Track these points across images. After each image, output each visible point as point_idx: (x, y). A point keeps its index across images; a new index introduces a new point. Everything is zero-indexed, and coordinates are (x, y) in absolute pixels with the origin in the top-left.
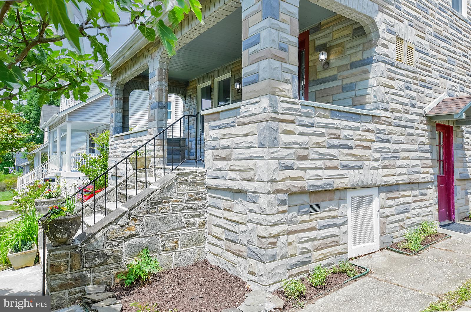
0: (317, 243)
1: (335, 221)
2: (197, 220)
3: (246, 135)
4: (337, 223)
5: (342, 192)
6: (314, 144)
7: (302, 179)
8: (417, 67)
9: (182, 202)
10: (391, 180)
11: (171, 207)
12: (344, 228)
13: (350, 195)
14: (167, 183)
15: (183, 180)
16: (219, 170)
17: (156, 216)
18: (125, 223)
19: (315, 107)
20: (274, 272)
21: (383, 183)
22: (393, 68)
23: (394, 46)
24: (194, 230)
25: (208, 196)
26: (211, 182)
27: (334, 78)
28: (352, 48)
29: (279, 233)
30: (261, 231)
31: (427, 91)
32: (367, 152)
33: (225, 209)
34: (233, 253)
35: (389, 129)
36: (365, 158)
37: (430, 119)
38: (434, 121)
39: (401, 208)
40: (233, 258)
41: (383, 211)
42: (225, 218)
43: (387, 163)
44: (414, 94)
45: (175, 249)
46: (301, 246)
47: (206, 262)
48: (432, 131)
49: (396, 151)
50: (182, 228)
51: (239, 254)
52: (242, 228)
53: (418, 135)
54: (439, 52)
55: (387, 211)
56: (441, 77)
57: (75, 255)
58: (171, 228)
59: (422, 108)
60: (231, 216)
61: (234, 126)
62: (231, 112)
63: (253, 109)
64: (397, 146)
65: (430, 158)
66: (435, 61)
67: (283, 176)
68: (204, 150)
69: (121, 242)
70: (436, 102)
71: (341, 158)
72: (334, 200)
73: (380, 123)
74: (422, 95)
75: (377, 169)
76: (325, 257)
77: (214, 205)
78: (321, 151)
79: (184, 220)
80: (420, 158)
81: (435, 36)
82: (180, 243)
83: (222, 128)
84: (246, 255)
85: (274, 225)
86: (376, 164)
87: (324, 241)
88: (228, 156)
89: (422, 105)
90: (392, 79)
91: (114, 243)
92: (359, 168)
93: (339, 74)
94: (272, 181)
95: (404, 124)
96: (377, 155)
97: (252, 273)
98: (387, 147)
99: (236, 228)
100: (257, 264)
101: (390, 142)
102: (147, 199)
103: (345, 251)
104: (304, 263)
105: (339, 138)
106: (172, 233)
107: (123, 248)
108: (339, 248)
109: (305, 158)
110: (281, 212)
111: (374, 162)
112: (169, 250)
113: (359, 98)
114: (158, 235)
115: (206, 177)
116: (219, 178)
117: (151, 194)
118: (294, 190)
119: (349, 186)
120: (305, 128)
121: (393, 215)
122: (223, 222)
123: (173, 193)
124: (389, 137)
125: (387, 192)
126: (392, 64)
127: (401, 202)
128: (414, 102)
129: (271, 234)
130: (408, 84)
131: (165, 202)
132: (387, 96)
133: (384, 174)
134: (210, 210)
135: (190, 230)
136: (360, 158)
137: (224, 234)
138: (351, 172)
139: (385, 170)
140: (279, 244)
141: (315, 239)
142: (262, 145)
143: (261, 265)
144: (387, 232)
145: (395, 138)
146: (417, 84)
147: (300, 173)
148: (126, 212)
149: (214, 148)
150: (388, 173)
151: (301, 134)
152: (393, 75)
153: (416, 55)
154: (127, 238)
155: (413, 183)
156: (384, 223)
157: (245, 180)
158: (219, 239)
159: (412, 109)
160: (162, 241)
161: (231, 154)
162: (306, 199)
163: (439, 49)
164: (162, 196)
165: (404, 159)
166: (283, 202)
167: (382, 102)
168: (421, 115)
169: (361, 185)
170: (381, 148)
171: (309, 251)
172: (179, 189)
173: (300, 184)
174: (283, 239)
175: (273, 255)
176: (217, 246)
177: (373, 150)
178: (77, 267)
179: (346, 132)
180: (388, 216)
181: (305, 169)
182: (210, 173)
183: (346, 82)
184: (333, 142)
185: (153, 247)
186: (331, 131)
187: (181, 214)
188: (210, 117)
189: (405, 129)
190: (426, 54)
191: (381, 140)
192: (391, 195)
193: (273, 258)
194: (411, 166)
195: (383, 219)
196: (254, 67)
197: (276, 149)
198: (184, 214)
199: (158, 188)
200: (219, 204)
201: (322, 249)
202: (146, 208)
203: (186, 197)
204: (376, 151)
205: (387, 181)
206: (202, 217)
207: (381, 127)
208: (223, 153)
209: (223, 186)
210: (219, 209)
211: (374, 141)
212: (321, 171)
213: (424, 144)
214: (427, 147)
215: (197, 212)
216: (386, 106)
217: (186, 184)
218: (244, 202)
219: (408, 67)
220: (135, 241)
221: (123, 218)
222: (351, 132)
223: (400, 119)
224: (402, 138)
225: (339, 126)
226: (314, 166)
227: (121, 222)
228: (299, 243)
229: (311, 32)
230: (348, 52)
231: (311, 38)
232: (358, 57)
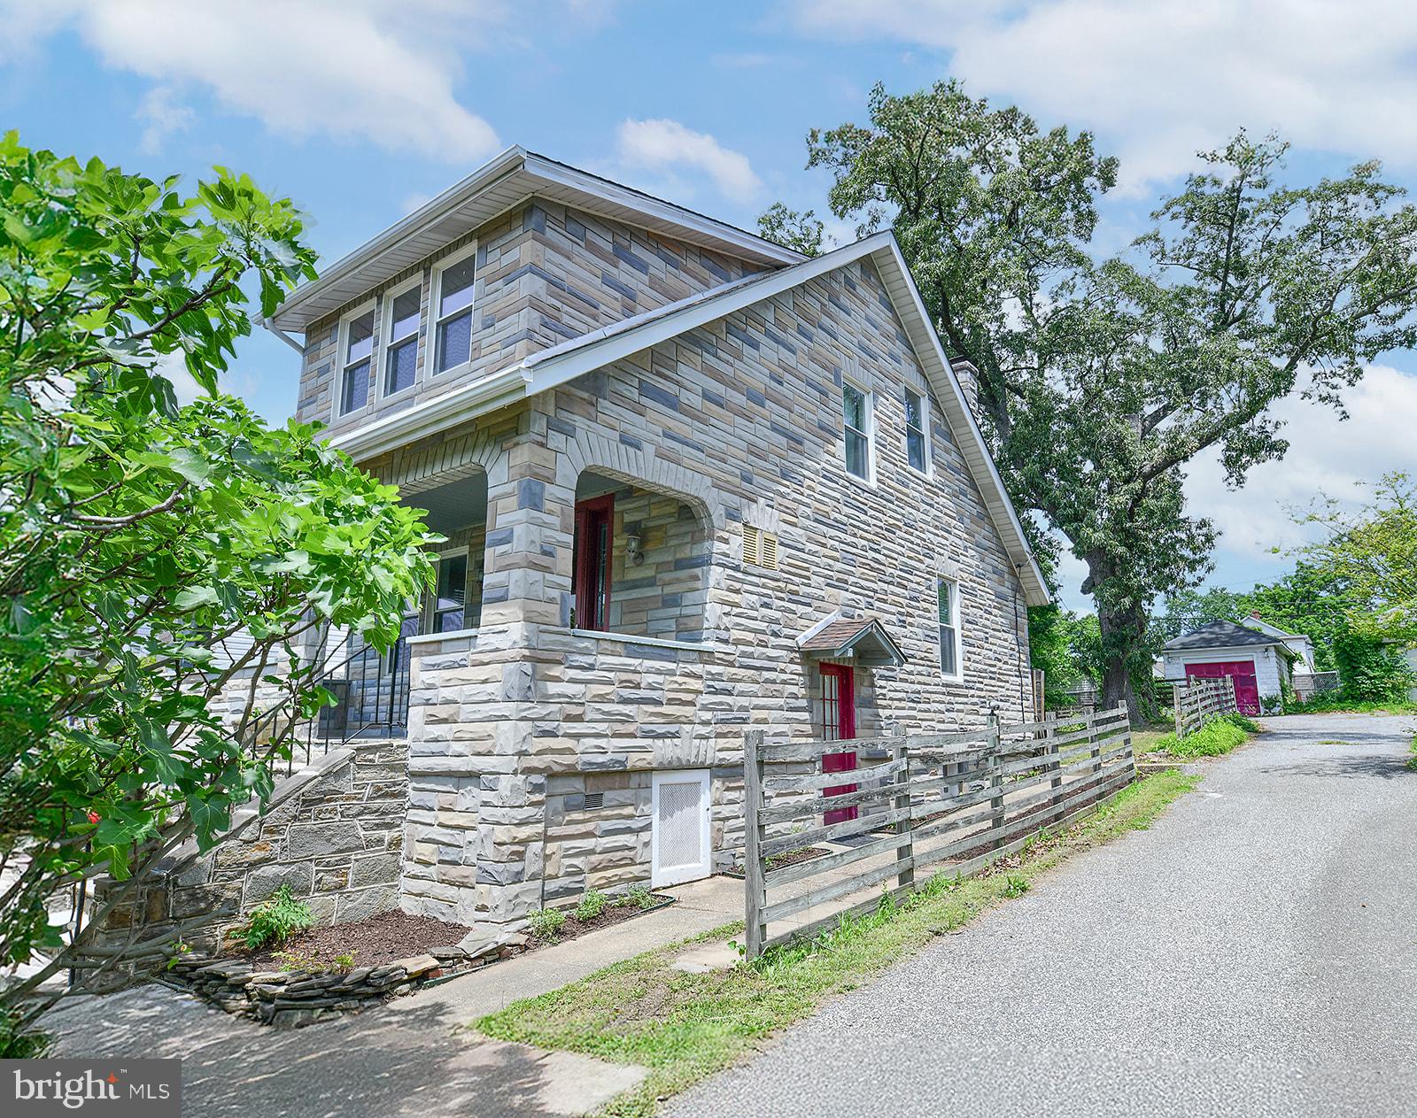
0: (595, 859)
1: (629, 823)
2: (387, 835)
3: (485, 682)
4: (633, 827)
5: (643, 776)
6: (594, 696)
7: (572, 752)
8: (782, 571)
9: (361, 799)
10: (733, 757)
11: (339, 809)
12: (644, 836)
13: (657, 780)
14: (334, 766)
15: (366, 761)
16: (436, 740)
17: (309, 825)
18: (253, 837)
19: (598, 640)
20: (518, 900)
21: (717, 762)
22: (739, 575)
23: (740, 540)
24: (380, 854)
25: (410, 790)
26: (416, 764)
27: (651, 582)
28: (677, 535)
29: (529, 837)
30: (500, 835)
31: (801, 609)
32: (688, 711)
33: (442, 809)
34: (452, 884)
35: (730, 673)
36: (683, 719)
37: (807, 656)
38: (816, 658)
40: (452, 892)
41: (717, 809)
42: (441, 825)
43: (725, 728)
44: (778, 615)
45: (341, 887)
46: (568, 861)
47: (398, 913)
48: (811, 676)
49: (745, 709)
50: (358, 848)
51: (462, 883)
52: (470, 835)
53: (784, 682)
54: (824, 545)
55: (726, 811)
56: (828, 585)
57: (156, 893)
58: (337, 847)
59: (793, 637)
60: (451, 819)
61: (465, 666)
62: (461, 643)
63: (496, 641)
64: (744, 701)
65: (809, 721)
66: (817, 560)
67: (540, 747)
68: (408, 707)
69: (242, 873)
70: (820, 626)
71: (640, 719)
72: (628, 788)
73: (714, 663)
74: (791, 616)
75: (708, 738)
76: (610, 883)
77: (421, 803)
78: (606, 707)
79: (362, 833)
80: (788, 721)
81: (816, 520)
82: (350, 877)
83: (444, 668)
84: (473, 880)
85: (520, 824)
86: (703, 730)
87: (609, 856)
88: (452, 715)
89: (793, 632)
90: (737, 592)
91: (228, 873)
92: (674, 736)
93: (659, 576)
94: (522, 754)
95: (758, 663)
96: (707, 716)
97: (483, 908)
98: (726, 702)
99: (460, 838)
100: (490, 892)
101: (731, 694)
102: (297, 794)
103: (646, 874)
104: (568, 892)
105: (638, 686)
106: (338, 857)
107: (244, 882)
108: (636, 870)
109: (579, 718)
110: (532, 804)
111: (701, 726)
112: (327, 890)
113: (685, 620)
114: (311, 860)
115: (410, 753)
116: (433, 754)
117: (305, 784)
118: (557, 768)
119: (654, 765)
120: (579, 671)
121: (738, 817)
122: (436, 833)
123: (346, 785)
124: (729, 686)
125: (726, 777)
126: (737, 568)
128: (775, 627)
129: (515, 838)
130: (766, 600)
131: (329, 801)
132: (725, 619)
133: (719, 747)
134: (413, 814)
135: (371, 852)
136: (676, 720)
137: (437, 853)
138: (659, 742)
139: (721, 740)
140: (529, 854)
141: (592, 852)
142: (508, 699)
143: (496, 890)
144: (725, 846)
145: (740, 687)
146: (782, 599)
147: (570, 743)
148: (256, 817)
149: (427, 703)
150: (727, 746)
151: (572, 681)
152: (737, 585)
153: (780, 552)
154: (254, 865)
155: (775, 764)
156: (719, 830)
157: (479, 754)
158: (428, 864)
159: (772, 638)
160: (318, 872)
161: (457, 713)
162: (578, 784)
163: (823, 540)
164: (325, 787)
165: (757, 722)
166: (537, 788)
167: (718, 628)
168: (791, 649)
169: (675, 764)
170: (714, 703)
171: (581, 872)
172: (357, 776)
173: (568, 759)
174: (536, 847)
175: (518, 873)
176: (422, 878)
177: (698, 706)
178: (158, 916)
179: (651, 678)
180: (728, 819)
181: (577, 736)
182: (417, 747)
183: (668, 590)
184: (626, 693)
185: (299, 883)
186: (624, 676)
187: (358, 822)
188: (423, 648)
189: (760, 673)
190: (799, 550)
191: (714, 690)
192: (731, 783)
193: (517, 878)
194: (771, 734)
195: (718, 824)
196: (501, 577)
197: (531, 705)
198: (362, 823)
199: (318, 774)
200: (430, 800)
201: (605, 868)
202: (293, 811)
203: (369, 791)
204: (705, 708)
205: (725, 758)
206: (397, 829)
207: (715, 669)
208: (442, 712)
209: (439, 769)
210: (431, 809)
211: (701, 692)
212: (606, 740)
213: (797, 698)
214: (804, 703)
215: (388, 819)
216: (724, 635)
217: (370, 767)
218: (476, 791)
219: (765, 571)
220: (269, 871)
221: (250, 828)
222: (660, 679)
223: (751, 656)
224: (755, 687)
225: (639, 669)
226: (593, 731)
227: (245, 835)
228: (564, 857)
229: (617, 496)
230: (671, 543)
231: (617, 508)
232: (686, 553)
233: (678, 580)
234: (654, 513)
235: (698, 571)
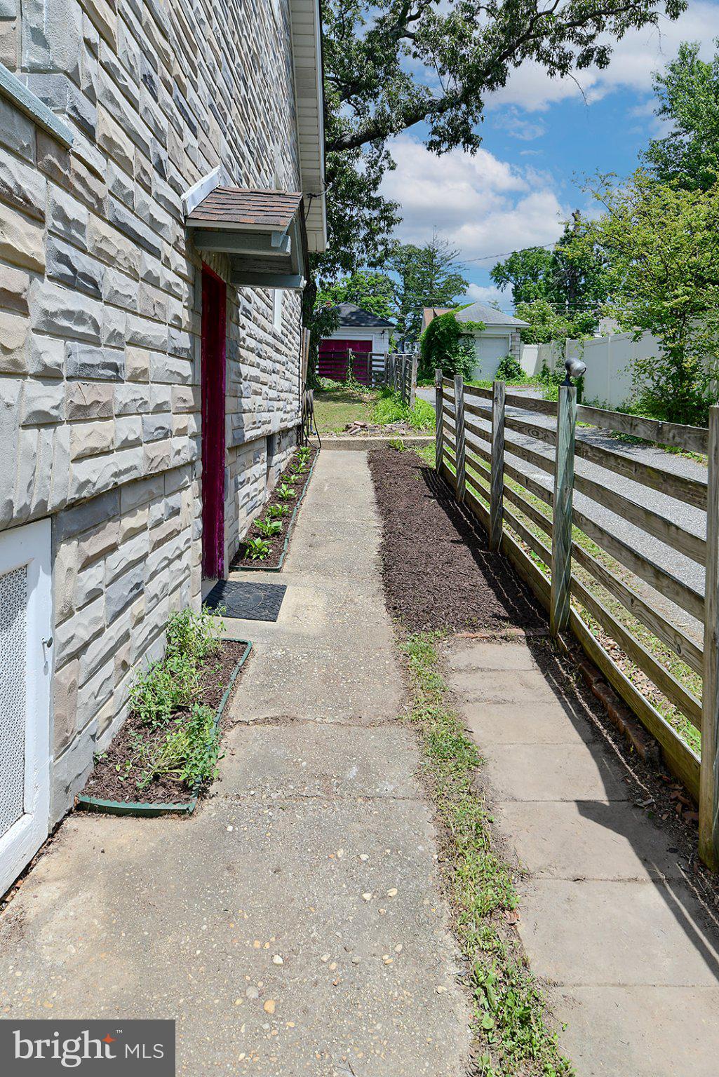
10: (99, 473)
21: (71, 495)
32: (12, 328)
35: (97, 232)
37: (195, 237)
38: (200, 250)
39: (122, 589)
43: (87, 393)
44: (164, 121)
48: (194, 286)
49: (116, 338)
53: (168, 289)
55: (82, 625)
56: (211, 108)
59: (179, 190)
64: (117, 320)
65: (189, 380)
73: (69, 187)
74: (178, 139)
75: (54, 423)
80: (171, 379)
86: (46, 397)
89: (179, 178)
95: (138, 227)
96: (53, 351)
98: (91, 317)
101: (97, 296)
111: (39, 384)
121: (100, 632)
124: (95, 269)
125: (83, 533)
127: (123, 564)
128: (161, 152)
130: (150, 68)
132: (90, 64)
133: (78, 449)
139: (82, 429)
144: (80, 723)
145: (112, 279)
146: (169, 89)
150: (90, 442)
155: (155, 476)
156: (72, 688)
159: (156, 175)
165: (135, 377)
167: (75, 79)
168: (173, 212)
170: (68, 314)
177: (35, 317)
180: (85, 646)
189: (139, 253)
191: (69, 272)
192: (94, 545)
194: (151, 408)
195: (68, 673)
204: (49, 325)
205: (88, 482)
207: (72, 206)
211: (41, 272)
213: (179, 325)
214: (186, 341)
223: (127, 200)
224: (133, 288)
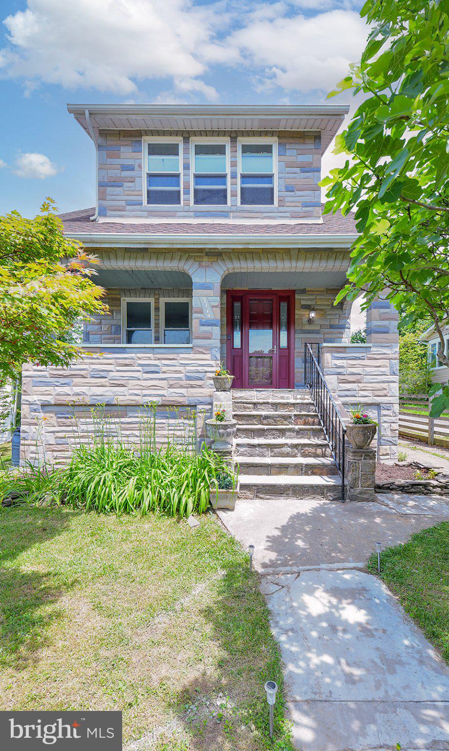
3: (379, 367)
16: (348, 390)
27: (317, 332)
28: (331, 314)
61: (364, 359)
62: (361, 349)
63: (384, 350)
83: (349, 359)
88: (358, 380)
93: (321, 330)
97: (386, 454)
142: (394, 374)
149: (339, 374)
157: (379, 396)
161: (361, 379)
183: (327, 336)
188: (334, 349)
196: (386, 323)
208: (351, 378)
218: (375, 411)
229: (298, 292)
230: (328, 317)
231: (297, 297)
232: (336, 322)
233: (332, 333)
234: (319, 303)
235: (342, 330)
